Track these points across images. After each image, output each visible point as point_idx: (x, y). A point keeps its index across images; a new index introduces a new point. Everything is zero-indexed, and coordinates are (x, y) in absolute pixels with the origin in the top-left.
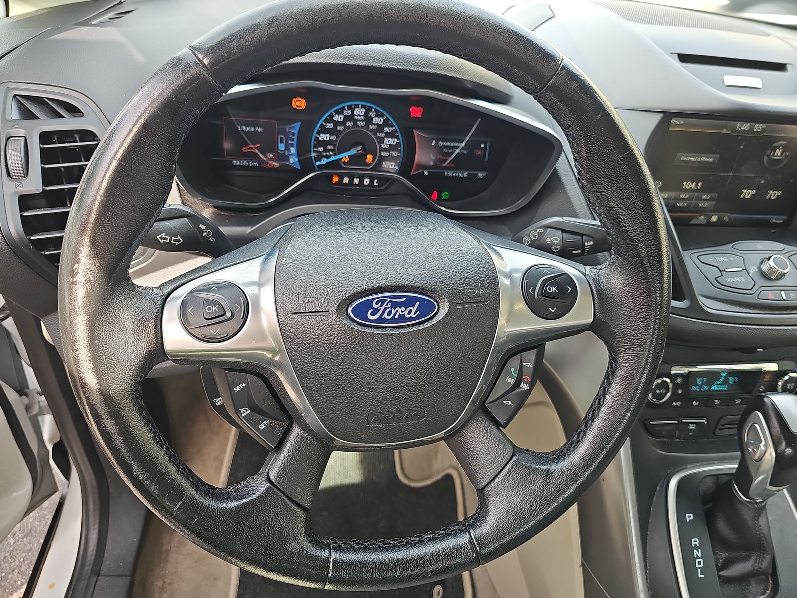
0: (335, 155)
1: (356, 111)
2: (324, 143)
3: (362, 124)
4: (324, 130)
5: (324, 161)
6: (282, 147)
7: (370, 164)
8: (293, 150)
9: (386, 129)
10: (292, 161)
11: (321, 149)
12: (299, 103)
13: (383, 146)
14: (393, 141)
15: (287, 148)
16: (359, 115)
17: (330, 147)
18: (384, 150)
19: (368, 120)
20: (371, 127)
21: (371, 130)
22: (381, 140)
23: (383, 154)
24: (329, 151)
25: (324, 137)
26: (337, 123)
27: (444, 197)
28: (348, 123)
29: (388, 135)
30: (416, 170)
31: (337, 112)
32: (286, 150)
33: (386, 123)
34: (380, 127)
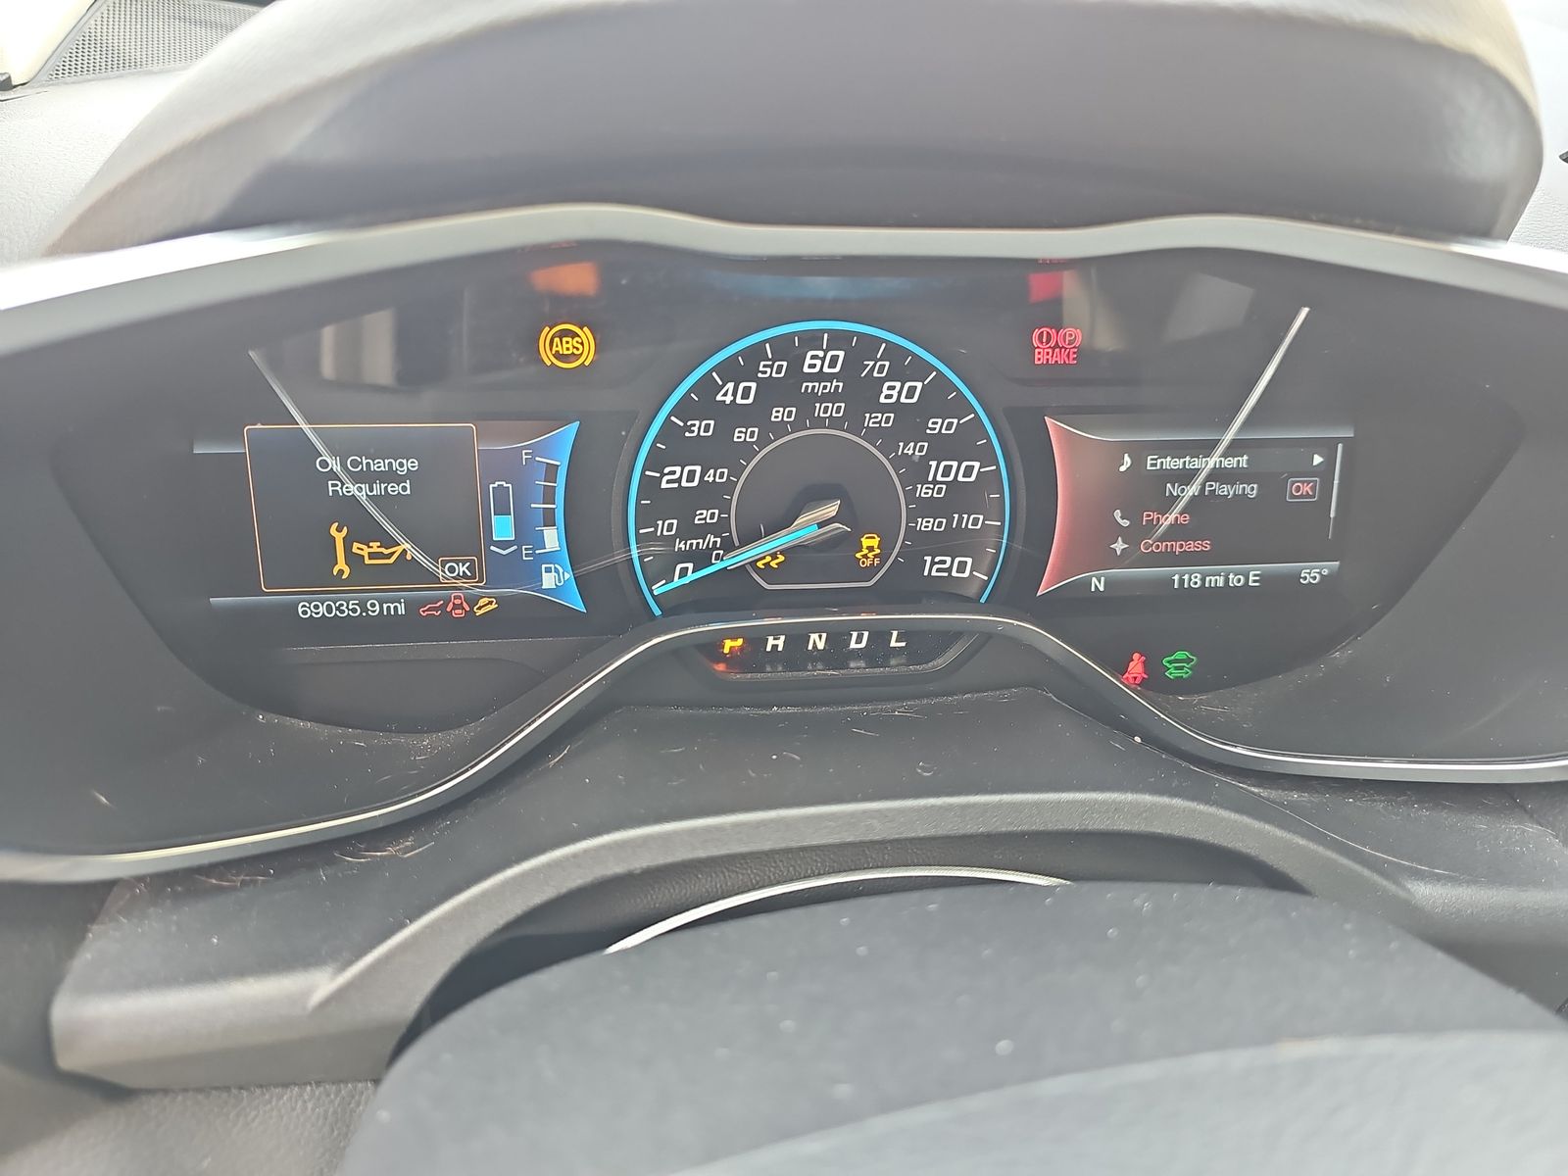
0: (728, 547)
1: (811, 363)
2: (683, 503)
3: (836, 410)
4: (674, 447)
5: (688, 575)
6: (503, 528)
7: (873, 570)
8: (552, 539)
9: (936, 425)
10: (548, 581)
11: (666, 527)
12: (566, 346)
13: (923, 491)
14: (966, 471)
15: (526, 533)
16: (821, 377)
17: (704, 516)
18: (929, 508)
19: (860, 393)
20: (872, 420)
21: (872, 435)
22: (917, 472)
23: (925, 524)
24: (702, 531)
25: (676, 476)
26: (732, 416)
27: (1172, 673)
28: (778, 414)
29: (942, 448)
30: (1059, 577)
31: (731, 371)
32: (518, 541)
33: (939, 398)
34: (910, 421)
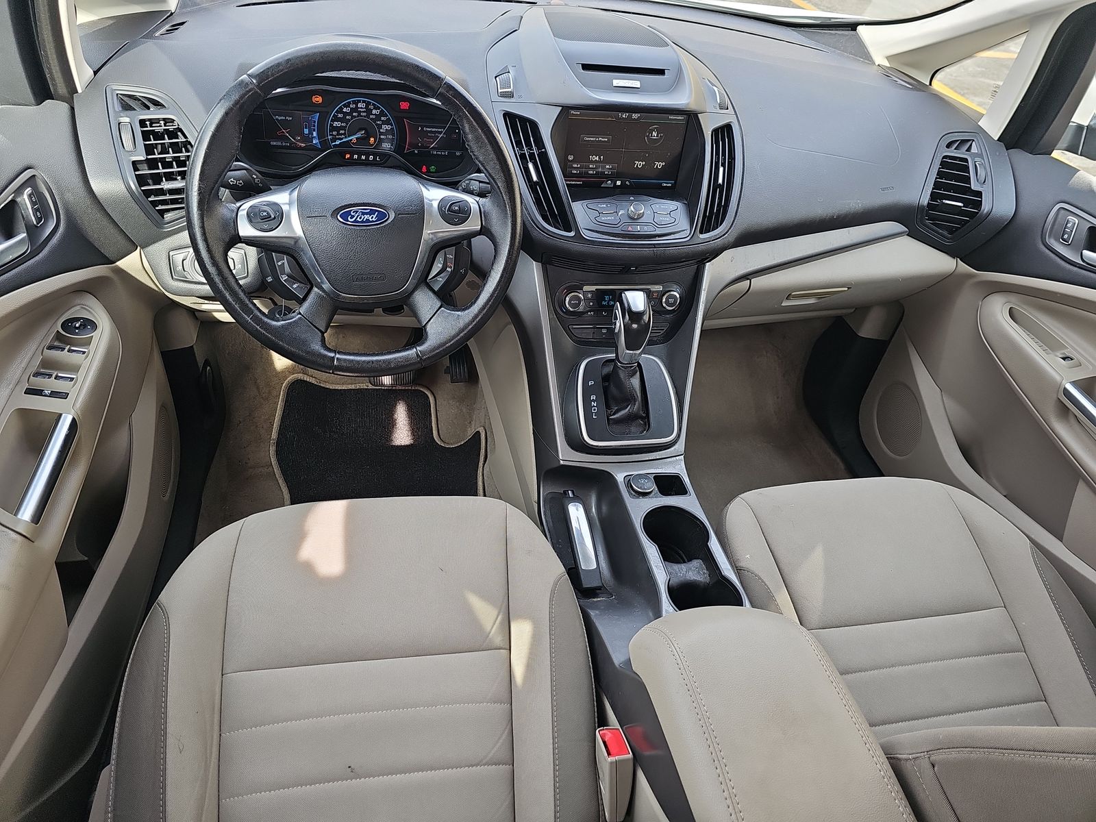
0: (346, 137)
1: (359, 105)
2: (338, 129)
3: (364, 114)
4: (336, 119)
5: (338, 142)
6: (306, 131)
7: (372, 145)
8: (315, 134)
9: (383, 118)
10: (314, 142)
11: (335, 133)
12: (317, 99)
13: (381, 130)
14: (388, 127)
15: (311, 133)
16: (361, 108)
17: (342, 132)
18: (382, 134)
19: (369, 112)
20: (371, 116)
21: (371, 119)
22: (380, 127)
23: (382, 137)
24: (342, 134)
25: (336, 124)
26: (345, 114)
27: (431, 170)
28: (354, 114)
29: (384, 123)
30: (408, 149)
31: (345, 106)
32: (309, 134)
33: (382, 114)
34: (378, 117)
